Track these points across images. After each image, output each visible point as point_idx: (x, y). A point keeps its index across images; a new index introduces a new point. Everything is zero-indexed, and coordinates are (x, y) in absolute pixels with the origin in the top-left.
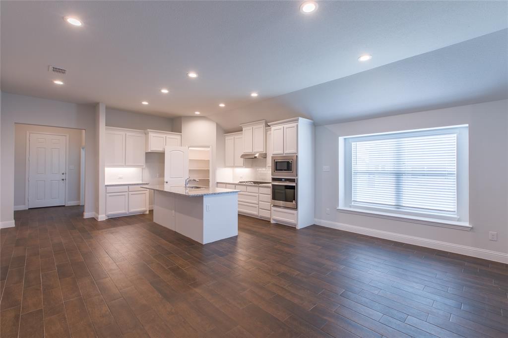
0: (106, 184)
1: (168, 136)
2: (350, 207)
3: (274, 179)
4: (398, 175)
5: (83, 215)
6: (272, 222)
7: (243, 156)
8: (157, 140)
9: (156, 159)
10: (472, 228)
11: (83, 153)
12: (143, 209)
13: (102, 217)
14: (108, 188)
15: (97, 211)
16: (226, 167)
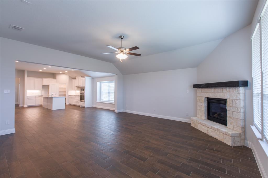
0: (27, 95)
1: (51, 80)
2: (101, 101)
3: (81, 94)
4: (109, 92)
5: (19, 106)
6: (81, 106)
7: (76, 87)
8: (46, 81)
9: (46, 88)
10: (114, 104)
11: (19, 85)
12: (41, 104)
13: (25, 106)
14: (28, 97)
15: (24, 104)
16: (72, 90)
